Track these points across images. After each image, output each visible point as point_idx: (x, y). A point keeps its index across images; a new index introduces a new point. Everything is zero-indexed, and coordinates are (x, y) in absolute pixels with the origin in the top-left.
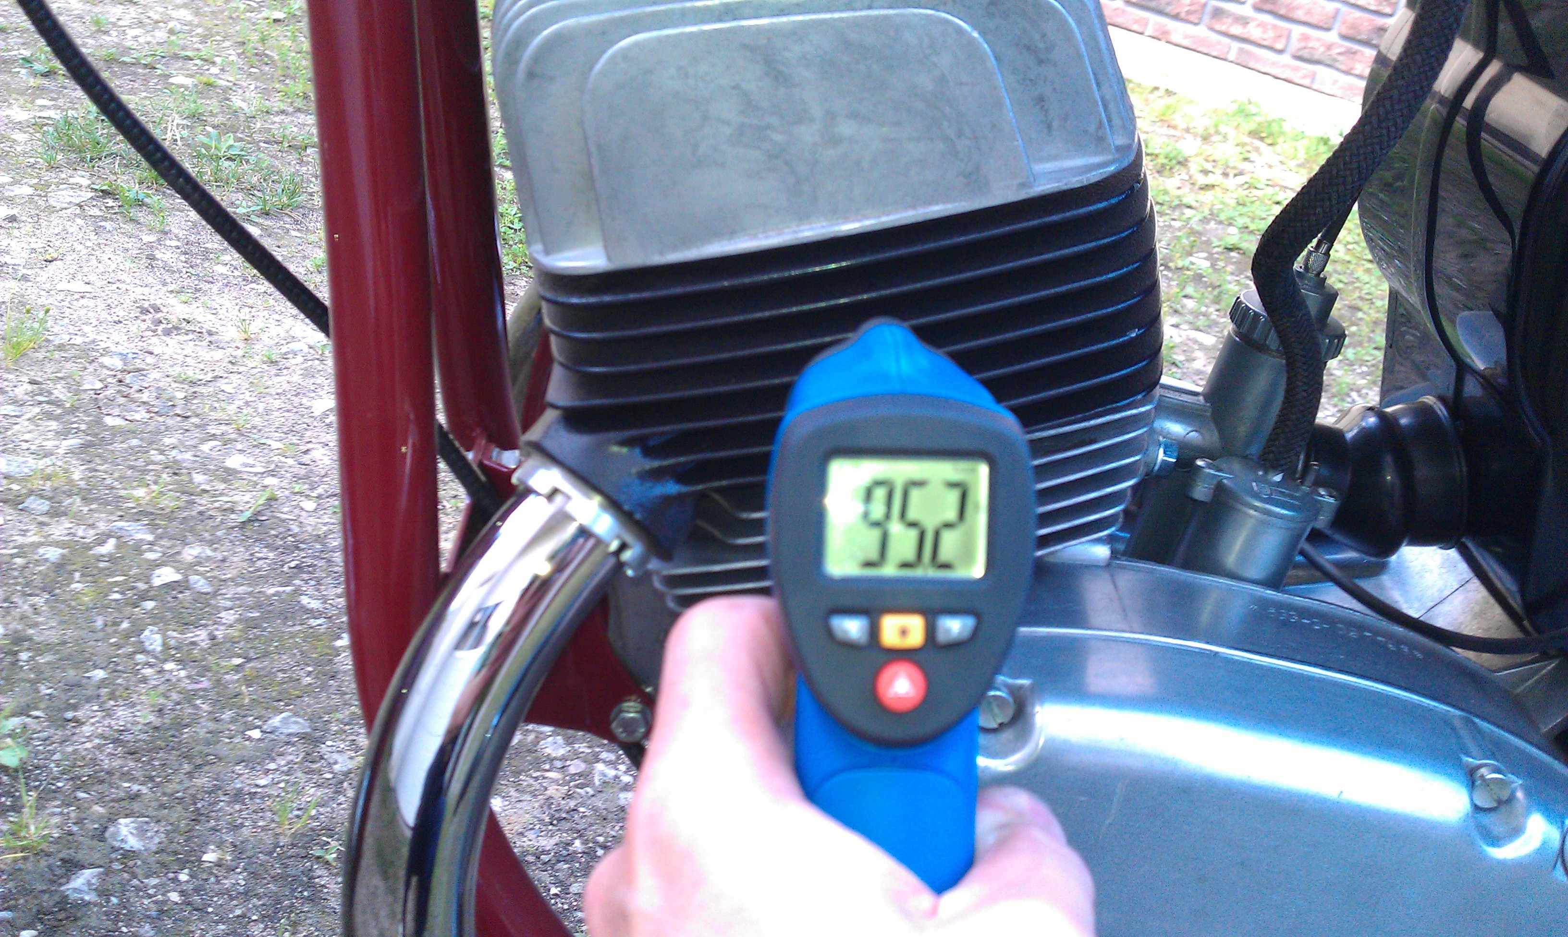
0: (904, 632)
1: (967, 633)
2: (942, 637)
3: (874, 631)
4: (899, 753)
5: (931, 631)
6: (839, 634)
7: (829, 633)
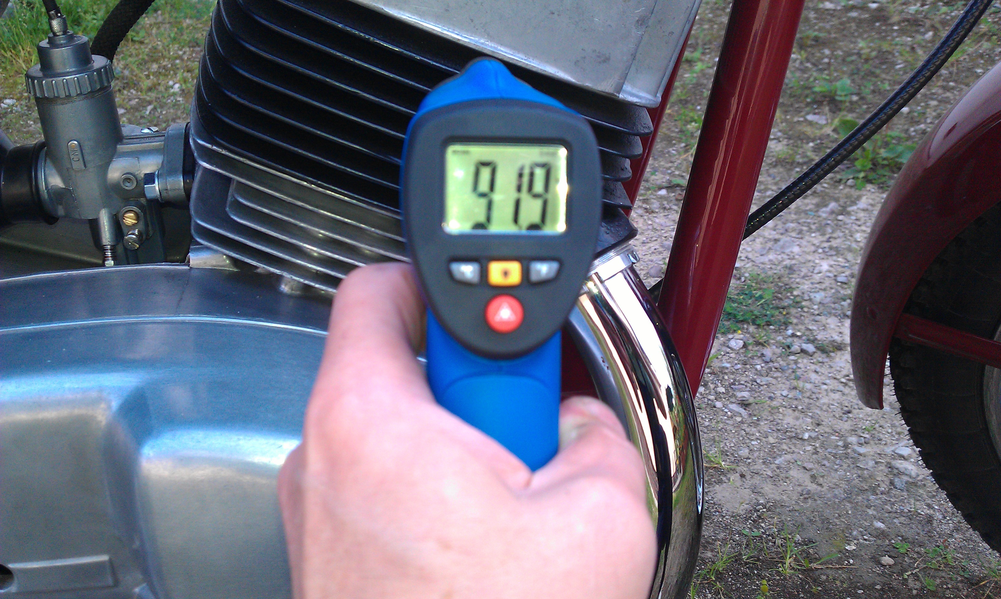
0: (506, 274)
1: (552, 274)
2: (534, 277)
3: (484, 273)
4: (503, 364)
5: (526, 273)
6: (457, 275)
7: (450, 274)
